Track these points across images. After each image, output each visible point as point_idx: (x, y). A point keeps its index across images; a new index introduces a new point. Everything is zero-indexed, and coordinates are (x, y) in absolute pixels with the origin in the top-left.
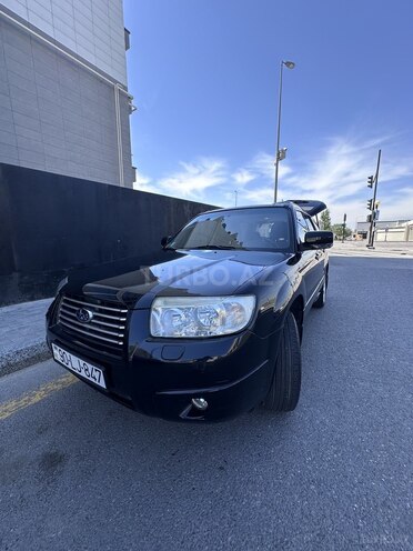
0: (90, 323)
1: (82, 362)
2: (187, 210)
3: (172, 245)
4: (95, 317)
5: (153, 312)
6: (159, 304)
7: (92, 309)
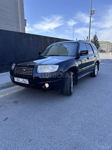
0: (24, 72)
1: (23, 79)
2: (48, 40)
3: (42, 55)
4: (25, 70)
5: (38, 69)
6: (39, 67)
7: (25, 69)
